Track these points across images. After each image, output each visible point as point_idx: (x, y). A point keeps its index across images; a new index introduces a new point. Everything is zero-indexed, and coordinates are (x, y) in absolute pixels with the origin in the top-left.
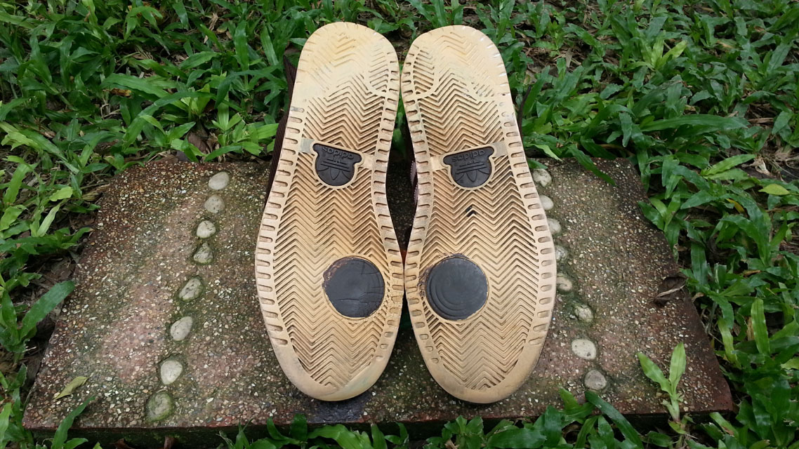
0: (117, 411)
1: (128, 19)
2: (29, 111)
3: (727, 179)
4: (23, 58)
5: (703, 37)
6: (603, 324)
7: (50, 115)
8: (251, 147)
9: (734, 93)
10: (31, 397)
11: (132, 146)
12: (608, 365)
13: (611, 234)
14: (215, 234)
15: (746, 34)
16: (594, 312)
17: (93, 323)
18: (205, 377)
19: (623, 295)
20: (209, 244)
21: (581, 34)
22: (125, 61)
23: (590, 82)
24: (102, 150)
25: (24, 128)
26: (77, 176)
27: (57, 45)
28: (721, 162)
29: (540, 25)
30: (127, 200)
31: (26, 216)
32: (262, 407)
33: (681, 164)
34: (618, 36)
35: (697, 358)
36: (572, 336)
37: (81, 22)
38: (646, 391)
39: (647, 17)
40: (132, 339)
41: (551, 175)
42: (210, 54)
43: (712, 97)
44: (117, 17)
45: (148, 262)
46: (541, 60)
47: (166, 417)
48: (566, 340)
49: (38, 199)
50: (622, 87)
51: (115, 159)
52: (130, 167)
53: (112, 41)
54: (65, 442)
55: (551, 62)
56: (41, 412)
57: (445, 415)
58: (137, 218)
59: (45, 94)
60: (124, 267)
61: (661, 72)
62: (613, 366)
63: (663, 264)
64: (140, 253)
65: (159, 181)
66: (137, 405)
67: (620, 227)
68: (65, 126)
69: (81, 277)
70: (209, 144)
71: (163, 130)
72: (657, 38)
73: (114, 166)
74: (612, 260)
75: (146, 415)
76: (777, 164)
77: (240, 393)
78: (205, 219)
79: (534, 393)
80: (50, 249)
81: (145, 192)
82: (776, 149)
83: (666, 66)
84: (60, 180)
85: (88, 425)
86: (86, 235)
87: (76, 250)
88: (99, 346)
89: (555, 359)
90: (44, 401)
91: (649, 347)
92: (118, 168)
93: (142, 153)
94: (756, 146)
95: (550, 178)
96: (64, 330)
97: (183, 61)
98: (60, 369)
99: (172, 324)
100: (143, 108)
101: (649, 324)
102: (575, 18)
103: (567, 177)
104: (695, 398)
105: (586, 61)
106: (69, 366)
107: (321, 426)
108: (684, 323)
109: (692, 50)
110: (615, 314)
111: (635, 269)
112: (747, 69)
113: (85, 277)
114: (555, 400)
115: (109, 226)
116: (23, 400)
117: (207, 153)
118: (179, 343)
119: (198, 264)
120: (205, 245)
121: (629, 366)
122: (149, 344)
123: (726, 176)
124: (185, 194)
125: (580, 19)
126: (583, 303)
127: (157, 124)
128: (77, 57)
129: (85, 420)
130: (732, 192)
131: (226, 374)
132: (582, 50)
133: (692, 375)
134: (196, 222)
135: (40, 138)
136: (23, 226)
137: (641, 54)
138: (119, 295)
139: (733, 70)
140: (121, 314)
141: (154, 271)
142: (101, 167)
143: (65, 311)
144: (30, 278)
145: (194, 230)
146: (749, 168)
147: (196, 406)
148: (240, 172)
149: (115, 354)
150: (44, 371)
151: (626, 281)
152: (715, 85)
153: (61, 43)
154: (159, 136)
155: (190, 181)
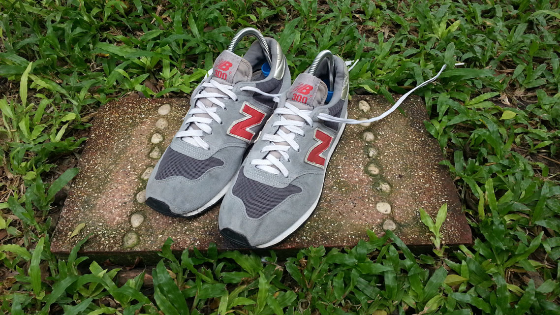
0: (106, 242)
1: (106, 8)
2: (46, 67)
3: (481, 107)
4: (41, 34)
5: (474, 18)
6: (396, 194)
7: (59, 70)
8: (185, 89)
9: (489, 54)
10: (55, 235)
11: (111, 88)
12: (398, 217)
13: (405, 141)
14: (162, 141)
15: (501, 16)
16: (391, 186)
17: (90, 192)
18: (157, 224)
19: (410, 177)
20: (159, 147)
21: (394, 17)
22: (105, 35)
23: (399, 47)
24: (92, 91)
25: (44, 78)
26: (77, 107)
27: (62, 26)
28: (477, 97)
29: (368, 11)
30: (109, 121)
31: (47, 131)
32: (191, 240)
33: (451, 98)
34: (417, 18)
35: (452, 214)
36: (377, 200)
37: (77, 11)
38: (419, 232)
39: (439, 5)
40: (114, 202)
41: (370, 106)
42: (158, 31)
43: (475, 56)
44: (99, 8)
45: (122, 158)
46: (369, 33)
47: (136, 245)
48: (373, 203)
49: (54, 120)
50: (419, 50)
51: (100, 97)
52: (110, 102)
53: (96, 23)
54: (76, 260)
55: (375, 35)
56: (61, 243)
57: (299, 245)
58: (115, 131)
59: (56, 57)
60: (108, 161)
61: (444, 40)
62: (401, 217)
63: (436, 159)
64: (117, 152)
65: (128, 109)
66: (117, 238)
67: (411, 137)
68: (68, 76)
69: (82, 167)
70: (158, 87)
71: (129, 79)
72: (442, 19)
73: (100, 101)
74: (405, 156)
75: (123, 245)
76: (515, 98)
77: (178, 232)
78: (156, 133)
79: (352, 233)
80: (63, 150)
81: (120, 116)
82: (516, 89)
83: (447, 37)
84: (66, 110)
85: (89, 250)
86: (84, 142)
87: (77, 151)
88: (94, 206)
89: (366, 214)
90: (62, 237)
91: (422, 206)
92: (103, 102)
93: (117, 93)
94: (502, 87)
95: (369, 107)
96: (73, 197)
97: (142, 36)
98: (71, 219)
99: (137, 193)
100: (117, 65)
101: (424, 193)
102: (392, 6)
103: (380, 107)
104: (449, 236)
105: (397, 33)
106: (77, 217)
107: (225, 251)
108: (446, 193)
109: (465, 26)
110: (404, 188)
111: (419, 162)
112: (500, 38)
113: (85, 166)
114: (365, 236)
115: (98, 137)
116: (50, 236)
117: (157, 92)
118: (141, 204)
119: (152, 158)
120: (156, 148)
121: (410, 218)
122: (124, 205)
123: (481, 106)
124: (143, 117)
125: (395, 7)
126: (385, 182)
127: (126, 75)
128: (76, 33)
129: (87, 247)
130: (483, 115)
131: (170, 222)
132: (396, 27)
133: (449, 223)
134: (150, 134)
135: (54, 84)
136: (45, 137)
137: (432, 29)
138: (105, 177)
139: (491, 39)
140: (107, 187)
141: (126, 163)
142: (92, 102)
143: (73, 186)
144: (50, 167)
145: (150, 139)
146: (497, 101)
147: (152, 239)
148: (177, 104)
149: (104, 210)
150: (62, 220)
151: (412, 169)
152: (477, 49)
153: (65, 25)
154: (127, 83)
155: (147, 110)
